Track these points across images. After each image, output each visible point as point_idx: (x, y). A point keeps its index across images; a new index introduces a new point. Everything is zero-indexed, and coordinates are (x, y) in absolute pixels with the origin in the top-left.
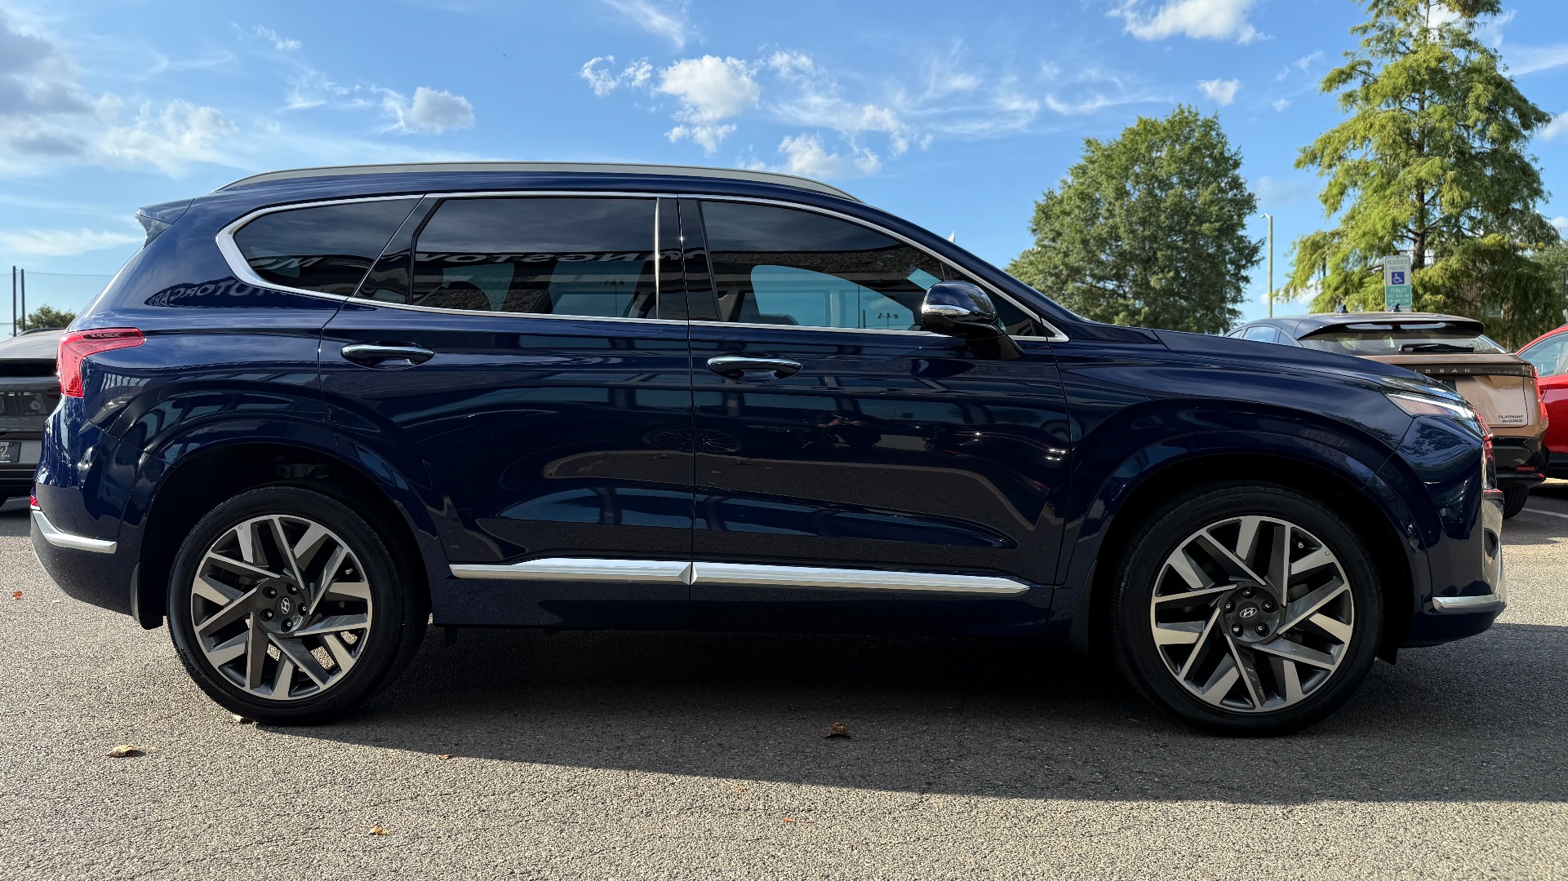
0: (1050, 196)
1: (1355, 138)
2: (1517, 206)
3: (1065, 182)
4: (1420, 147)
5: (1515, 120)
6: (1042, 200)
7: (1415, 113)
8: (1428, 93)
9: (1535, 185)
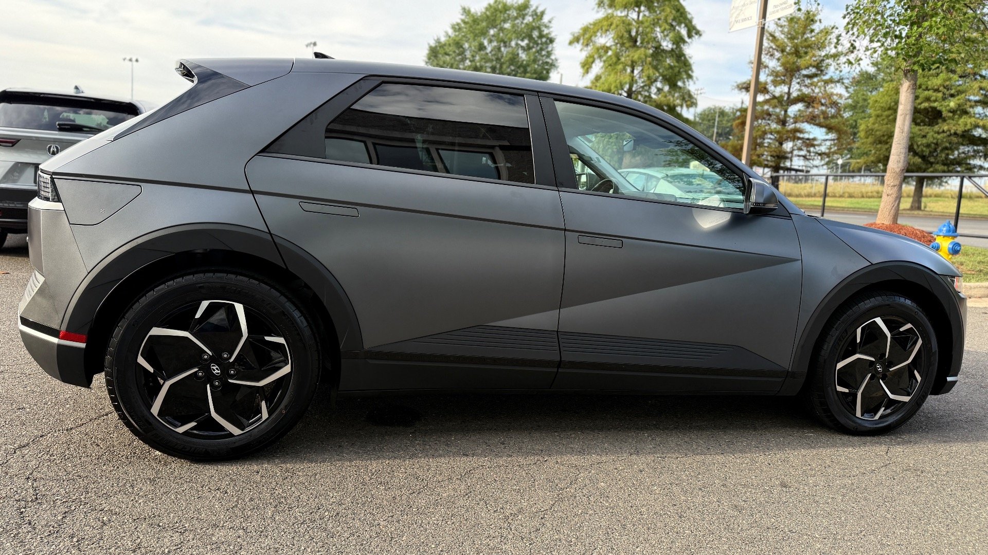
0: (438, 41)
1: (602, 30)
2: (680, 84)
3: (447, 33)
4: (636, 41)
5: (684, 32)
6: (433, 44)
7: (633, 19)
8: (642, 8)
9: (690, 72)
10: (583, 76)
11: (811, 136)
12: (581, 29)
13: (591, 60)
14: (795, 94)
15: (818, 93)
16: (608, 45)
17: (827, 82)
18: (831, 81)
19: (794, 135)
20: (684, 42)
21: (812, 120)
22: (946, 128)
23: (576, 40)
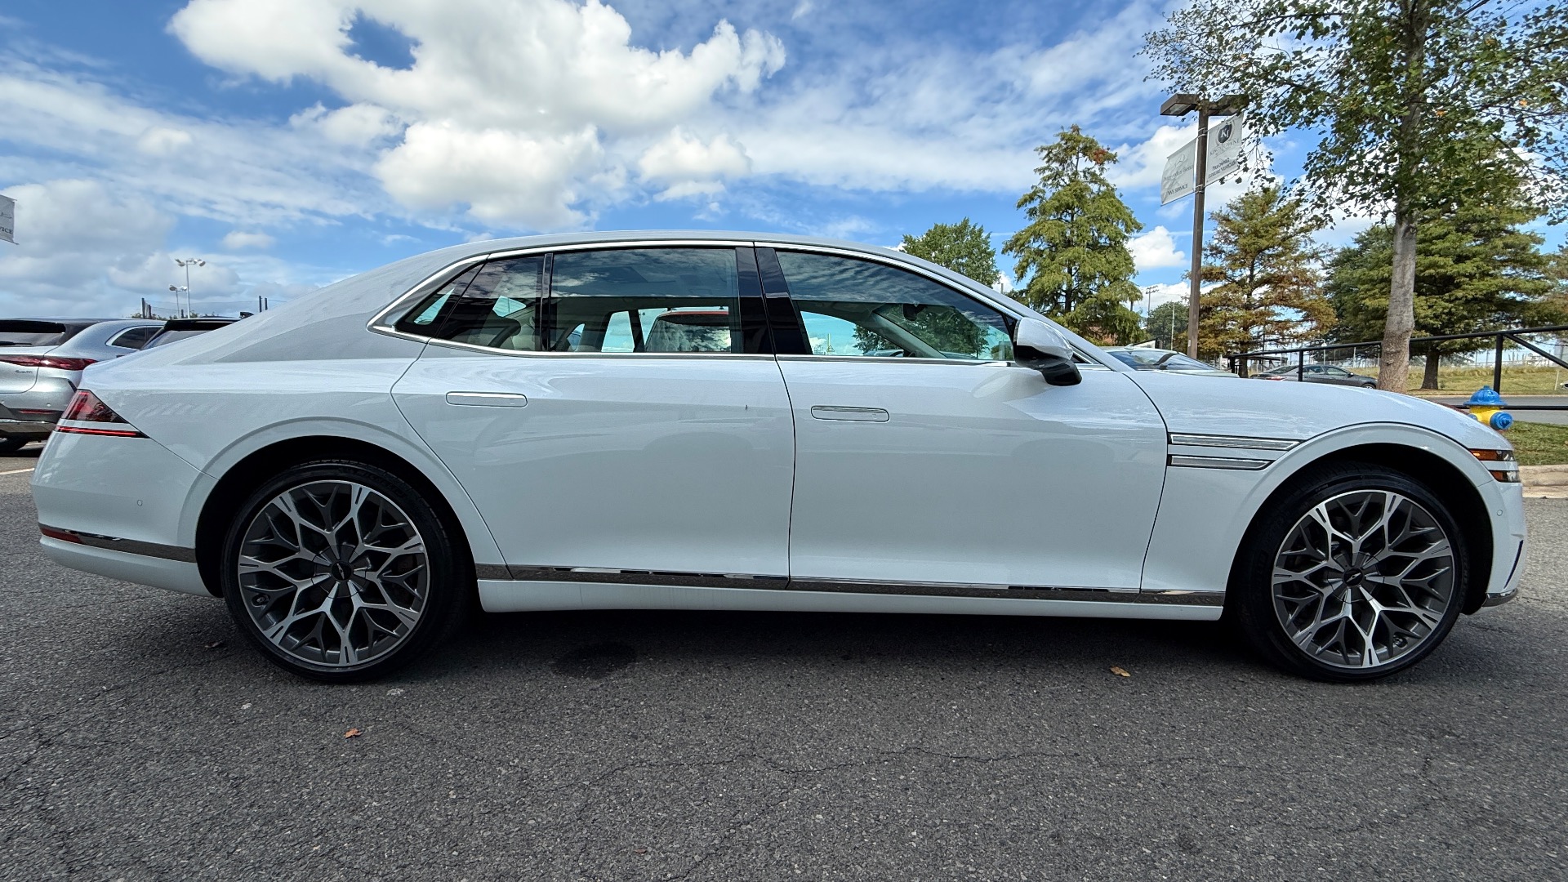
10: (1018, 280)
11: (1282, 318)
12: (1013, 237)
13: (1025, 264)
14: (1259, 276)
15: (1287, 272)
16: (1042, 248)
17: (1296, 260)
18: (1303, 256)
19: (1262, 319)
20: (1124, 237)
21: (1283, 301)
22: (1460, 294)
23: (1008, 248)
